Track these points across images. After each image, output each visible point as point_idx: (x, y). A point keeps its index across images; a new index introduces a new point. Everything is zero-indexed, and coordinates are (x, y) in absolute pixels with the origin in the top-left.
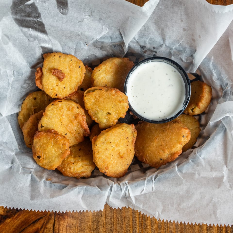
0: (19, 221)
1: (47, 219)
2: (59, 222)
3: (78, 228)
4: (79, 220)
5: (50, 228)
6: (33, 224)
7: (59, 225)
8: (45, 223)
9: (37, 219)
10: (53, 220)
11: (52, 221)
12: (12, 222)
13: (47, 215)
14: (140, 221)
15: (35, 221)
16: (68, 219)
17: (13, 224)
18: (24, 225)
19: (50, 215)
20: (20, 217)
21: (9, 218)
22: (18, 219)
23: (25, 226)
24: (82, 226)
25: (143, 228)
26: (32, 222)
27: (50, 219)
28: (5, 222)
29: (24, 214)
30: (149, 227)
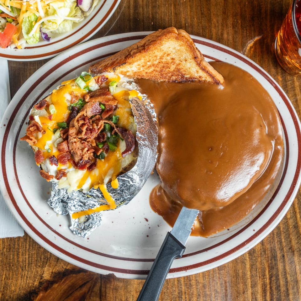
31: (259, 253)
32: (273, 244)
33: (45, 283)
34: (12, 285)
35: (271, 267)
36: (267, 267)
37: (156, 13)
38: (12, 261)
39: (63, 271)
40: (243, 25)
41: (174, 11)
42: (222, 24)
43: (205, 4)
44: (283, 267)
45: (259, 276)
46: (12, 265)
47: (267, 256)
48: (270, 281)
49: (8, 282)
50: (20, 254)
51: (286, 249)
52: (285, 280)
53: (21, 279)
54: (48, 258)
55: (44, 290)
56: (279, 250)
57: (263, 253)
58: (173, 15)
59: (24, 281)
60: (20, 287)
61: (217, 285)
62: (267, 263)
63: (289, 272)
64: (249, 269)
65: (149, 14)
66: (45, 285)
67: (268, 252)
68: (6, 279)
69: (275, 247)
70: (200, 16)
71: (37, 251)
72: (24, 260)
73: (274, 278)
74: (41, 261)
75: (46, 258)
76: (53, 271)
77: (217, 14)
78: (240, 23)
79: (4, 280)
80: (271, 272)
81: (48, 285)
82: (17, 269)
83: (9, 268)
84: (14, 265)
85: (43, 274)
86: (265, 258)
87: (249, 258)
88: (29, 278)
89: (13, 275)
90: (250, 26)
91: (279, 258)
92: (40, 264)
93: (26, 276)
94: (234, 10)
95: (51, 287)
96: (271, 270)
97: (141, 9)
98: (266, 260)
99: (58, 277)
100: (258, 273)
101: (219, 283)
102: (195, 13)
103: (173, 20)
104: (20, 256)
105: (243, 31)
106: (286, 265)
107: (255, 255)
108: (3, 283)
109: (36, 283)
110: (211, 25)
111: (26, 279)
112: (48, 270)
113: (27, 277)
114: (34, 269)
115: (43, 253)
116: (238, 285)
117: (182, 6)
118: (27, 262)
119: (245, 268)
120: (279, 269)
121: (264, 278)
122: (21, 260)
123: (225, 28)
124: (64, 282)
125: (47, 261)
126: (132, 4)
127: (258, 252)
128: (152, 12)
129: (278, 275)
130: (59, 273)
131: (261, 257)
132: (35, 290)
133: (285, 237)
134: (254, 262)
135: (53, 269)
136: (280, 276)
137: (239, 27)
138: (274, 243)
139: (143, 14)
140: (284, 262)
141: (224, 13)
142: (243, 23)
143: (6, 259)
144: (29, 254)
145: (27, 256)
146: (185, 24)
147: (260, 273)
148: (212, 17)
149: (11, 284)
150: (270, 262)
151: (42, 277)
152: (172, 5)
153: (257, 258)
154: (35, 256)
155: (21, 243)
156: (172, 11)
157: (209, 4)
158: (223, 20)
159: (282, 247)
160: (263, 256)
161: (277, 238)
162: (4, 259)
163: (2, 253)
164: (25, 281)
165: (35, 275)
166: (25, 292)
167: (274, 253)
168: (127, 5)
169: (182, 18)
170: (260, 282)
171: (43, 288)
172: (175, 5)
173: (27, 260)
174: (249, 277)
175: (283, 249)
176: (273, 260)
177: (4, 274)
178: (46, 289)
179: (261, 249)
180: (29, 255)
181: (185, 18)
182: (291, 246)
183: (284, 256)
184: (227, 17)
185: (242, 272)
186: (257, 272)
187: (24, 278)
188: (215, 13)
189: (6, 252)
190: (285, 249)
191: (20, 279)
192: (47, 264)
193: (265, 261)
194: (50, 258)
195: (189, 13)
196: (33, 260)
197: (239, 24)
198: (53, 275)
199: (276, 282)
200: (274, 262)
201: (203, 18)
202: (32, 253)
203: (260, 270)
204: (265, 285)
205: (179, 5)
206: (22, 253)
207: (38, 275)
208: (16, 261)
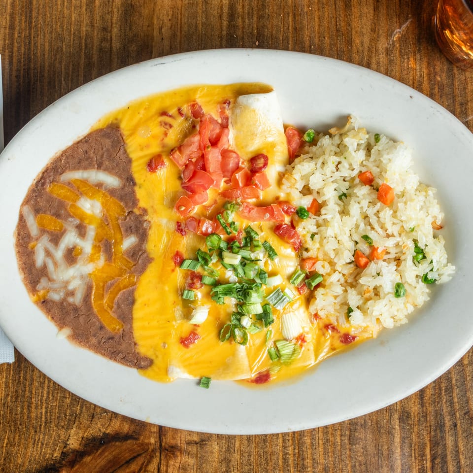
0: (105, 460)
1: (148, 457)
2: (168, 463)
3: (196, 471)
4: (198, 458)
5: (153, 470)
6: (126, 465)
7: (167, 466)
8: (145, 464)
9: (132, 456)
10: (158, 459)
11: (156, 461)
12: (93, 461)
13: (147, 450)
14: (295, 460)
15: (130, 460)
16: (181, 457)
17: (95, 465)
18: (111, 467)
19: (153, 451)
20: (106, 454)
21: (89, 455)
22: (103, 457)
23: (114, 469)
24: (203, 468)
25: (300, 471)
26: (124, 461)
27: (153, 456)
28: (82, 462)
29: (112, 450)
30: (309, 469)
31: (417, 418)
32: (439, 406)
33: (71, 455)
34: (19, 455)
35: (434, 442)
36: (428, 442)
37: (264, 26)
38: (19, 417)
39: (100, 436)
40: (403, 51)
41: (292, 25)
42: (368, 47)
43: (342, 15)
44: (453, 443)
45: (415, 456)
46: (19, 423)
47: (428, 424)
48: (432, 464)
49: (13, 450)
50: (33, 406)
51: (459, 413)
52: (457, 464)
53: (33, 446)
54: (76, 415)
55: (69, 465)
56: (450, 415)
57: (422, 419)
58: (290, 31)
59: (37, 450)
60: (31, 460)
61: (346, 467)
62: (428, 435)
63: (463, 452)
64: (399, 444)
65: (253, 28)
66: (70, 457)
67: (430, 418)
68: (9, 445)
69: (443, 410)
70: (334, 34)
71: (59, 402)
72: (39, 415)
73: (438, 461)
74: (66, 418)
75: (73, 415)
76: (85, 436)
77: (362, 32)
78: (399, 48)
79: (6, 446)
80: (434, 450)
81: (76, 457)
82: (27, 430)
83: (14, 427)
84: (22, 423)
85: (68, 440)
86: (426, 427)
87: (400, 426)
88: (46, 445)
89: (20, 439)
90: (415, 52)
91: (448, 428)
92: (64, 424)
93: (41, 442)
94: (389, 26)
95: (81, 460)
96: (434, 446)
97: (240, 20)
98: (427, 430)
99: (91, 445)
100: (413, 452)
101: (349, 465)
102: (326, 29)
103: (291, 39)
104: (33, 410)
105: (402, 60)
106: (459, 439)
107: (410, 422)
108: (4, 451)
109: (57, 454)
110: (351, 48)
111: (41, 447)
112: (77, 434)
113: (42, 444)
114: (54, 431)
115: (70, 406)
116: (380, 469)
117: (306, 17)
118: (43, 419)
119: (392, 442)
120: (447, 445)
121: (423, 460)
122: (33, 415)
123: (374, 54)
124: (100, 454)
125: (75, 419)
126: (226, 11)
127: (415, 417)
128: (257, 26)
129: (446, 456)
130: (94, 439)
131: (419, 425)
132: (54, 464)
133: (459, 394)
134: (408, 433)
135: (85, 432)
136: (448, 457)
137: (396, 53)
138: (441, 403)
139: (243, 27)
140: (456, 434)
141: (373, 30)
142: (403, 48)
143: (10, 413)
144: (48, 408)
145: (44, 411)
146: (310, 47)
147: (417, 452)
148: (353, 37)
149: (17, 453)
150: (433, 433)
151: (66, 444)
152: (291, 15)
153: (413, 426)
154: (57, 410)
155: (34, 389)
156: (289, 25)
157: (350, 15)
158: (370, 41)
159: (454, 410)
160: (423, 424)
161: (445, 395)
162: (7, 413)
163: (4, 404)
164: (39, 449)
165: (55, 440)
166: (38, 467)
167: (441, 421)
168: (218, 13)
169: (306, 36)
170: (416, 466)
171: (67, 462)
172: (294, 16)
173: (43, 417)
174: (399, 458)
175: (455, 414)
176: (438, 431)
177: (6, 437)
178: (72, 464)
179: (419, 413)
180: (46, 408)
181: (310, 37)
182: (468, 409)
183: (455, 426)
184: (378, 37)
185: (388, 448)
186: (411, 450)
187: (38, 445)
188: (358, 30)
189: (11, 402)
190: (457, 414)
191: (31, 445)
192: (74, 423)
193: (425, 433)
194: (80, 415)
195: (317, 28)
196: (54, 417)
197: (397, 48)
198: (83, 442)
199: (443, 467)
200: (439, 434)
201: (339, 38)
202: (51, 406)
203: (416, 447)
204: (424, 470)
205: (301, 15)
206: (37, 404)
207: (60, 440)
208: (26, 417)
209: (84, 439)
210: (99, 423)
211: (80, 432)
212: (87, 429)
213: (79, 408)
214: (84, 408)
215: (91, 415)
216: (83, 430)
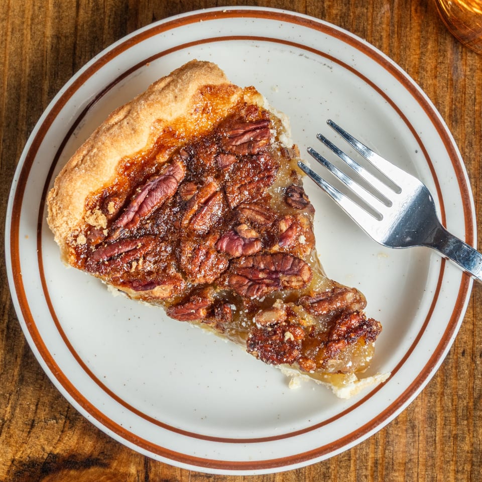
209: (15, 463)
210: (42, 436)
211: (9, 450)
212: (21, 447)
213: (8, 409)
214: (18, 410)
215: (30, 423)
216: (14, 448)
